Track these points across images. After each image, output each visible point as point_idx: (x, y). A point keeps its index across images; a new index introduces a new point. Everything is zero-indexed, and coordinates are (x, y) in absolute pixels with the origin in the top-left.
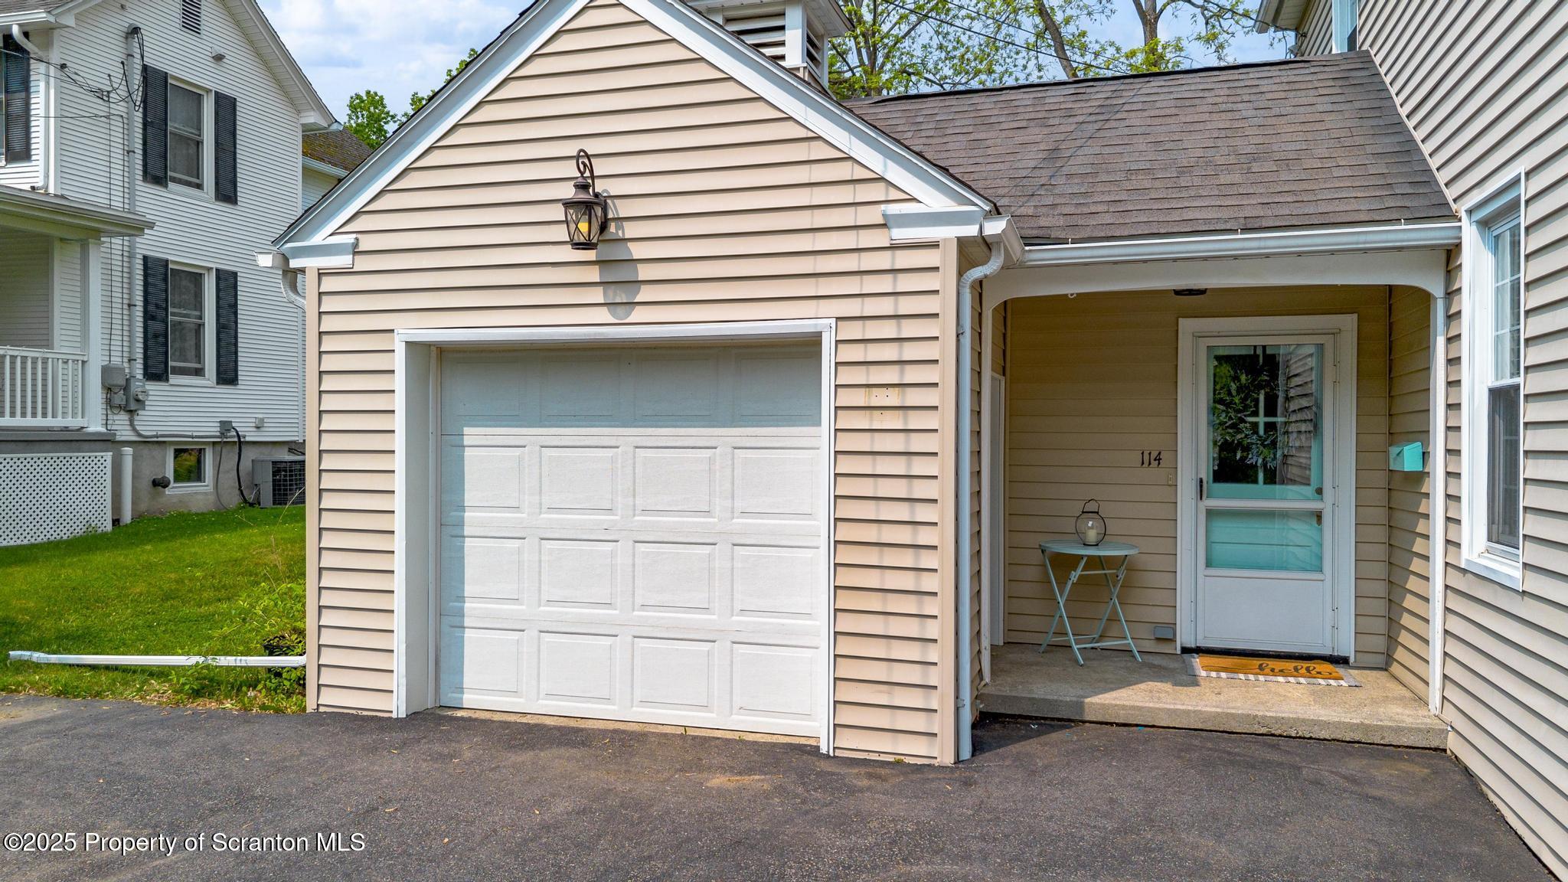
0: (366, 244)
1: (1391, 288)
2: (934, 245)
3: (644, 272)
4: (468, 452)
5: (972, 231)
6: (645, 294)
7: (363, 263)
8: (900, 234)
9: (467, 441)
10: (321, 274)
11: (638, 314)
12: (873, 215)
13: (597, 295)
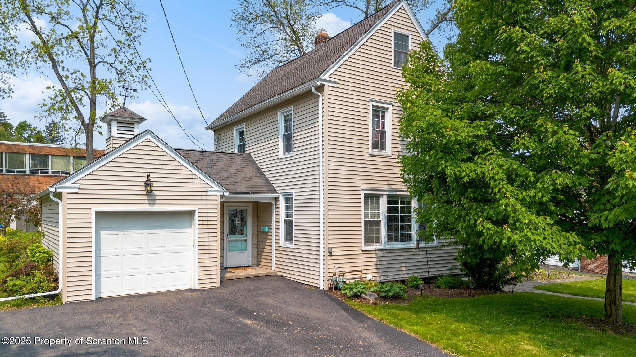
0: (82, 187)
1: (257, 202)
2: (216, 196)
3: (157, 197)
4: (101, 236)
5: (222, 194)
6: (157, 202)
7: (80, 191)
8: (209, 193)
9: (101, 234)
10: (68, 193)
11: (156, 206)
12: (204, 189)
13: (146, 202)
